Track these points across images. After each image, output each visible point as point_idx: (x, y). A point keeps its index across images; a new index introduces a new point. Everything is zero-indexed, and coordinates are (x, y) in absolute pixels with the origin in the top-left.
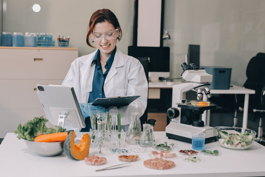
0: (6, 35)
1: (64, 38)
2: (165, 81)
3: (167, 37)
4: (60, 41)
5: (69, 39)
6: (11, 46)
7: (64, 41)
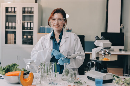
0: (42, 27)
1: (69, 29)
2: (122, 51)
3: (122, 27)
4: (67, 30)
5: (71, 29)
6: (44, 33)
7: (69, 30)
